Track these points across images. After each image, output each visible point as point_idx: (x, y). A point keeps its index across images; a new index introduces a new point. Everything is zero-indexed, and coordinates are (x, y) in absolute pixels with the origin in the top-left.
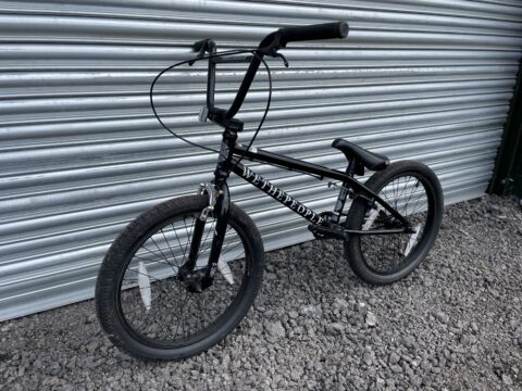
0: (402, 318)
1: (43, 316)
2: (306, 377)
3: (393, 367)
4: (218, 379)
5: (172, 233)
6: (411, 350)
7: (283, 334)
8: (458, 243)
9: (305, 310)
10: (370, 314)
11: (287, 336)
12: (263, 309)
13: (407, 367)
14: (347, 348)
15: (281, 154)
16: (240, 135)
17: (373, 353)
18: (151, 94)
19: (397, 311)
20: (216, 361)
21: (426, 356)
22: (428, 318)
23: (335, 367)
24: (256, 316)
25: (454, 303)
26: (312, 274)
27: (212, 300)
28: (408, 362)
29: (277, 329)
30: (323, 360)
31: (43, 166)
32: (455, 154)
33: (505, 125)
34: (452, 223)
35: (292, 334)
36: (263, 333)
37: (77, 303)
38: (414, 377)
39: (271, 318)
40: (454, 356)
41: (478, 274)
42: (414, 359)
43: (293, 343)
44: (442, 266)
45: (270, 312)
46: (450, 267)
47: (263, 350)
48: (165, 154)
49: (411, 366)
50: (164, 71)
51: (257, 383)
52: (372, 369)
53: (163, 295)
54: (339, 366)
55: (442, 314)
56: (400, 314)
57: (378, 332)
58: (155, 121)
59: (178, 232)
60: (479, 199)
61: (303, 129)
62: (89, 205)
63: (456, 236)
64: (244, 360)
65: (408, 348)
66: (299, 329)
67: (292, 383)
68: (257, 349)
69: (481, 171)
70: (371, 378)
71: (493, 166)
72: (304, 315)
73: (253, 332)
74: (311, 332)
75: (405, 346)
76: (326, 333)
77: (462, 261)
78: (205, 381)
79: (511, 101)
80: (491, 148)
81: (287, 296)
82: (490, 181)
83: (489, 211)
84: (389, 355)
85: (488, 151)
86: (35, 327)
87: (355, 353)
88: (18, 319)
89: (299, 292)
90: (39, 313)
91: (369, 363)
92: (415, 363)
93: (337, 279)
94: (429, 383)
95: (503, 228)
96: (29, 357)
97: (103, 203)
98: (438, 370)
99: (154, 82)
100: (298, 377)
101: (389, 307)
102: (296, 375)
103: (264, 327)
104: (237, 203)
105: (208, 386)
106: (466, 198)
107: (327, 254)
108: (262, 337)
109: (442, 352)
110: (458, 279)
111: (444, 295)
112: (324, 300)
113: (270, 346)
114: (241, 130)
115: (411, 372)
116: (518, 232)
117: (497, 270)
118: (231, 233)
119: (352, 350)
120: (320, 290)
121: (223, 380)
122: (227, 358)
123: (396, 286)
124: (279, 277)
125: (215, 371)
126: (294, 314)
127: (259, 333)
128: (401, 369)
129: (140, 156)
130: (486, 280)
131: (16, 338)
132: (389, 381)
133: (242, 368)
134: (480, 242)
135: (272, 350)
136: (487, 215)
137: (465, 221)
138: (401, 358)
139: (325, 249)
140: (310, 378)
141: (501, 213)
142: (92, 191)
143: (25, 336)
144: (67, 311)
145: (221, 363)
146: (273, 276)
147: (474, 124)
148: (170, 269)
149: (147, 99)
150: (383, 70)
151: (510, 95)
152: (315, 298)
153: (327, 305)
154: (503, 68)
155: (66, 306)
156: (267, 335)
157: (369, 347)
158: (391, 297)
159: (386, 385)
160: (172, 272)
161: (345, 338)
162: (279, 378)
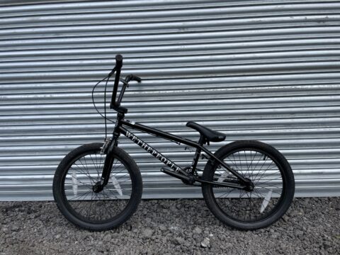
9: (172, 228)
10: (206, 240)
11: (151, 238)
15: (153, 128)
16: (125, 115)
18: (93, 92)
50: (100, 81)
58: (92, 105)
99: (95, 87)
104: (130, 155)
114: (126, 113)
118: (117, 163)
123: (249, 232)
135: (136, 241)
149: (91, 94)
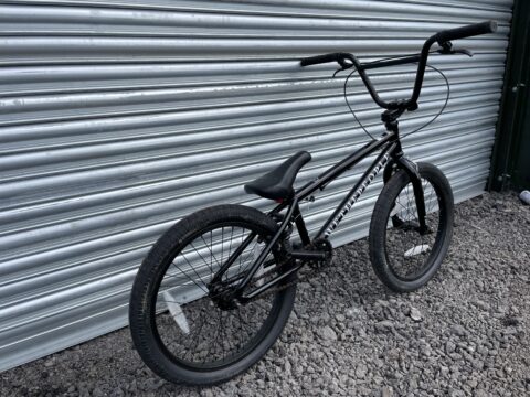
0: (445, 309)
1: (85, 346)
2: (371, 374)
3: (451, 355)
4: (286, 386)
5: (206, 250)
6: (463, 337)
7: (335, 337)
8: (475, 237)
9: (350, 312)
10: (414, 310)
11: (340, 339)
12: (306, 316)
13: (465, 353)
14: (401, 344)
17: (429, 345)
19: (438, 304)
20: (278, 369)
21: (479, 341)
22: (470, 308)
23: (396, 362)
24: (303, 323)
25: (490, 291)
26: (346, 279)
27: (253, 314)
28: (464, 349)
29: (328, 333)
30: (382, 357)
31: (82, 189)
32: (455, 155)
33: (496, 124)
34: (462, 221)
35: (344, 337)
36: (315, 339)
37: (118, 330)
38: (475, 362)
39: (318, 324)
40: (506, 338)
41: (503, 263)
42: (469, 345)
43: (347, 345)
44: (467, 259)
45: (315, 319)
46: (474, 259)
47: (321, 355)
48: (196, 170)
49: (468, 352)
51: (326, 385)
52: (433, 359)
53: (203, 314)
54: (399, 360)
55: (481, 303)
56: (443, 307)
57: (427, 326)
59: (214, 248)
60: (480, 197)
61: (321, 138)
62: (128, 226)
63: (471, 232)
64: (305, 364)
65: (460, 336)
66: (349, 331)
67: (360, 382)
68: (314, 353)
69: (479, 170)
70: (434, 368)
71: (489, 164)
72: (351, 318)
73: (305, 338)
74: (362, 332)
75: (457, 334)
76: (376, 331)
77: (484, 253)
78: (274, 389)
79: (500, 100)
80: (486, 147)
81: (327, 303)
82: (488, 179)
83: (494, 207)
84: (445, 345)
85: (484, 150)
86: (81, 358)
87: (411, 346)
88: (60, 353)
89: (337, 297)
90: (80, 344)
91: (428, 354)
92: (471, 349)
93: (370, 282)
94: (491, 365)
95: (512, 220)
96: (86, 386)
97: (140, 223)
98: (495, 352)
100: (363, 375)
101: (429, 302)
102: (361, 372)
103: (315, 333)
105: (278, 393)
106: (469, 197)
107: (354, 260)
108: (315, 343)
109: (493, 336)
110: (486, 269)
111: (478, 286)
112: (365, 302)
113: (326, 350)
115: (470, 357)
116: (528, 223)
117: (519, 258)
119: (407, 345)
120: (358, 292)
121: (292, 385)
122: (288, 365)
124: (313, 286)
125: (280, 378)
126: (340, 317)
127: (311, 339)
128: (459, 356)
129: (172, 174)
130: (513, 268)
131: (64, 371)
132: (453, 368)
133: (306, 372)
134: (494, 235)
135: (329, 353)
136: (493, 210)
137: (474, 218)
138: (457, 346)
139: (350, 255)
140: (374, 374)
141: (505, 207)
142: (129, 211)
143: (73, 368)
144: (109, 339)
145: (283, 369)
146: (307, 285)
147: (470, 124)
148: (199, 290)
150: (388, 76)
151: (499, 95)
152: (356, 301)
153: (369, 306)
154: (492, 70)
155: (107, 335)
156: (320, 340)
157: (423, 340)
158: (428, 293)
159: (451, 372)
160: (202, 292)
161: (397, 334)
162: (345, 378)
